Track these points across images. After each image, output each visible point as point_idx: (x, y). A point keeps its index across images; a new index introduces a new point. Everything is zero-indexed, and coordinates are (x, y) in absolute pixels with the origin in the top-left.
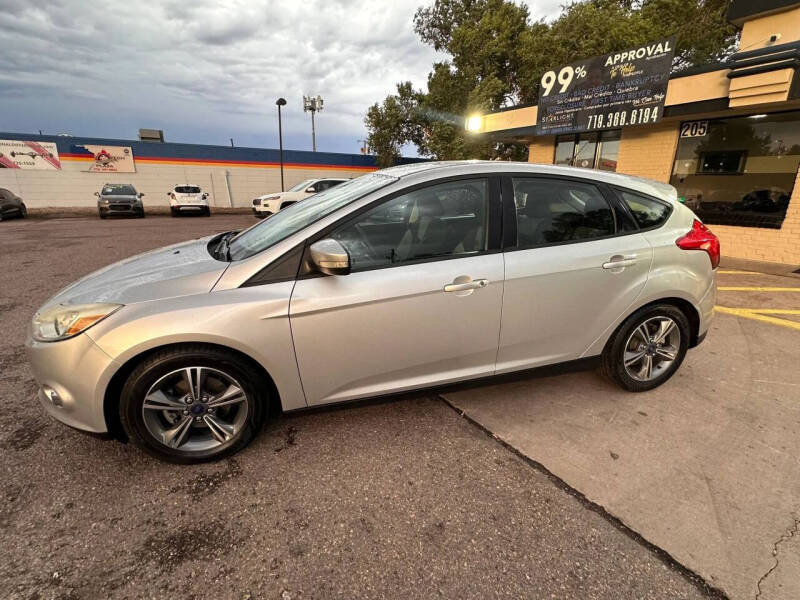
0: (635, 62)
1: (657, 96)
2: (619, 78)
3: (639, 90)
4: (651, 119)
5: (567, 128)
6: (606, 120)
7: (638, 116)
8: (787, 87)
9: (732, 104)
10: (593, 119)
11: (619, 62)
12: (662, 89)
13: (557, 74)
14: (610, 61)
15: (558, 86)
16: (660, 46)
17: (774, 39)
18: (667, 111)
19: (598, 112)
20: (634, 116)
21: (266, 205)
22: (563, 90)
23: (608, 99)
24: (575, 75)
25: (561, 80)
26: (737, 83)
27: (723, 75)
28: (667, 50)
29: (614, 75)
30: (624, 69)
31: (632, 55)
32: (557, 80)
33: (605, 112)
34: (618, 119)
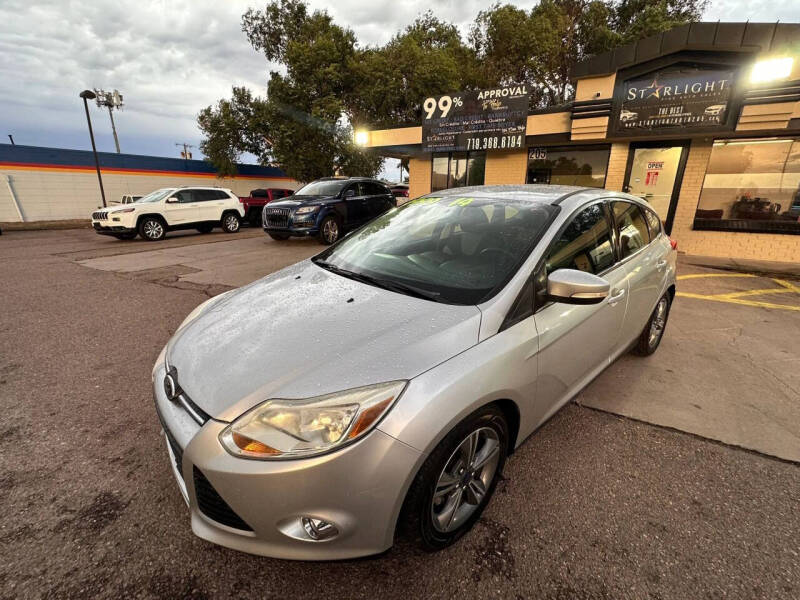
0: (501, 99)
1: (519, 128)
2: (489, 110)
3: (506, 120)
4: (517, 145)
5: (450, 147)
6: (482, 144)
7: (507, 142)
8: (605, 129)
9: (573, 138)
10: (472, 141)
11: (488, 97)
12: (523, 122)
13: (437, 101)
14: (481, 96)
15: (438, 112)
16: (519, 88)
17: (598, 95)
18: (528, 139)
19: (475, 136)
20: (503, 141)
21: (115, 219)
22: (444, 115)
23: (482, 127)
24: (453, 104)
25: (441, 107)
26: (576, 123)
27: (565, 116)
28: (525, 93)
29: (486, 107)
30: (493, 103)
31: (498, 93)
32: (437, 106)
33: (481, 136)
34: (491, 143)
